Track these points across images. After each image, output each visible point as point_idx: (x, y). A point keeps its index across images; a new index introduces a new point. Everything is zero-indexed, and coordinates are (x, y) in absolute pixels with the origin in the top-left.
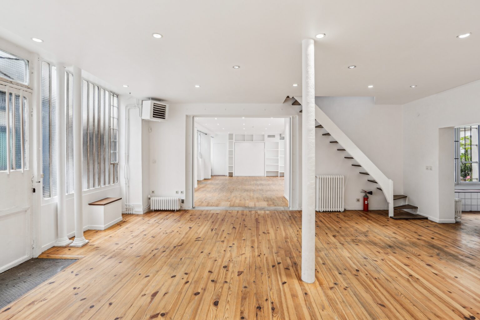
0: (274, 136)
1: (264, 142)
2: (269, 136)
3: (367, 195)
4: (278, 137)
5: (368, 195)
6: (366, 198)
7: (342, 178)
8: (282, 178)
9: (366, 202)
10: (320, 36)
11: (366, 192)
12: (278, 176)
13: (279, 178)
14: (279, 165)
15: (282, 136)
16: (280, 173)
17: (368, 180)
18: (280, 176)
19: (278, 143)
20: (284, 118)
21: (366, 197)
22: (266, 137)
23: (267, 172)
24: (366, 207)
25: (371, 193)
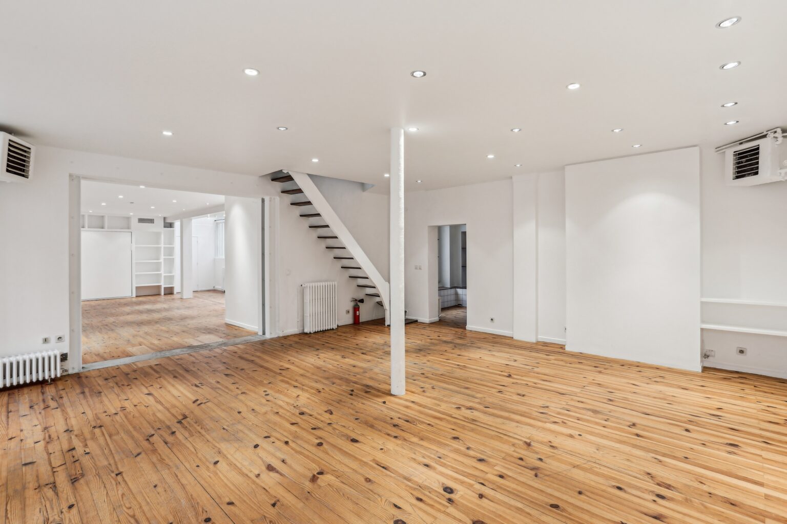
0: (151, 221)
1: (130, 230)
2: (141, 220)
3: (357, 304)
4: (159, 223)
5: (360, 304)
6: (356, 309)
7: (335, 285)
8: (169, 297)
9: (358, 312)
10: (413, 130)
11: (356, 300)
12: (159, 295)
13: (163, 297)
14: (163, 275)
15: (168, 221)
16: (165, 288)
17: (358, 286)
18: (164, 294)
19: (158, 235)
20: (224, 196)
21: (357, 307)
22: (134, 222)
23: (137, 288)
24: (356, 318)
25: (362, 301)
